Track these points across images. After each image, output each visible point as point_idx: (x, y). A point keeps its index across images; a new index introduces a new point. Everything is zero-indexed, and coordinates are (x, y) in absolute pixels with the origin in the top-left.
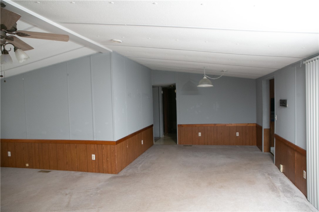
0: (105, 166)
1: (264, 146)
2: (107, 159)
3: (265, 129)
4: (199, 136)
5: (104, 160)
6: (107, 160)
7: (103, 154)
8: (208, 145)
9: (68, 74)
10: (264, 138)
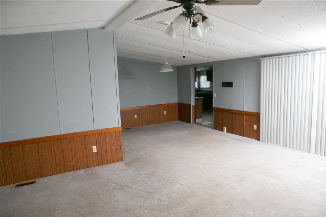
0: (109, 156)
1: (192, 119)
2: (111, 147)
3: (192, 106)
4: (135, 118)
5: (108, 150)
6: (112, 149)
7: (107, 143)
8: (143, 125)
9: (54, 50)
10: (192, 112)
